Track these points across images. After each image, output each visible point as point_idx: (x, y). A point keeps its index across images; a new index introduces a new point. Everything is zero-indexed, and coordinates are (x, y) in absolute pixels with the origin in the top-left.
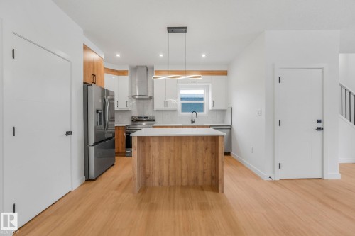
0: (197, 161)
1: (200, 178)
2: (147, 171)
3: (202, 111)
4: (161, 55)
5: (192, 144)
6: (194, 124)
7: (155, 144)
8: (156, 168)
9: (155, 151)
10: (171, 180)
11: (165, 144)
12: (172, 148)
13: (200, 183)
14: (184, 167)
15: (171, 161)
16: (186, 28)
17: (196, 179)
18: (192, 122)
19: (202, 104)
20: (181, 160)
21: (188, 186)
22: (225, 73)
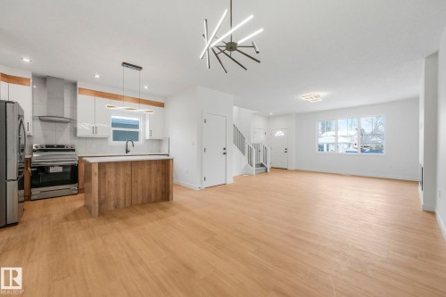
0: (150, 182)
1: (153, 195)
2: (102, 197)
3: (137, 140)
4: (97, 76)
5: (146, 168)
6: (128, 154)
7: (111, 171)
8: (112, 193)
9: (111, 178)
10: (127, 202)
11: (122, 169)
12: (129, 173)
13: (153, 198)
14: (140, 187)
15: (128, 184)
16: (141, 68)
17: (150, 196)
18: (127, 151)
19: (137, 133)
20: (137, 182)
21: (143, 203)
22: (162, 105)
